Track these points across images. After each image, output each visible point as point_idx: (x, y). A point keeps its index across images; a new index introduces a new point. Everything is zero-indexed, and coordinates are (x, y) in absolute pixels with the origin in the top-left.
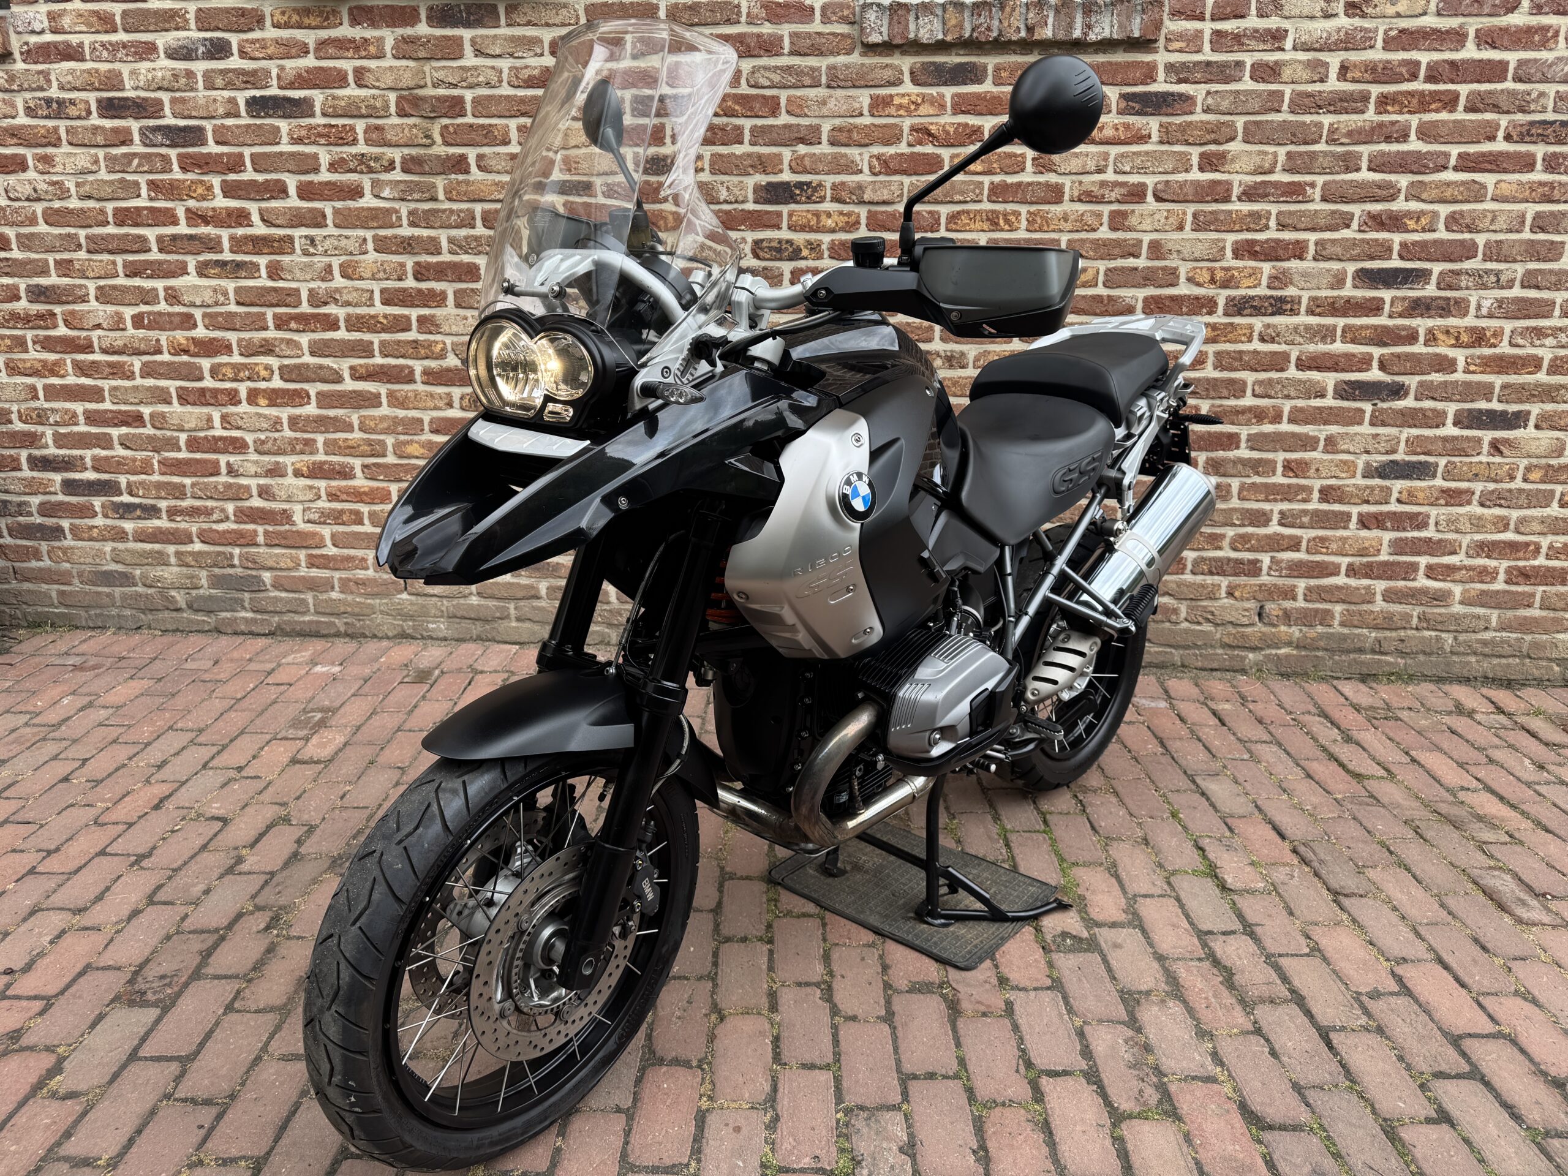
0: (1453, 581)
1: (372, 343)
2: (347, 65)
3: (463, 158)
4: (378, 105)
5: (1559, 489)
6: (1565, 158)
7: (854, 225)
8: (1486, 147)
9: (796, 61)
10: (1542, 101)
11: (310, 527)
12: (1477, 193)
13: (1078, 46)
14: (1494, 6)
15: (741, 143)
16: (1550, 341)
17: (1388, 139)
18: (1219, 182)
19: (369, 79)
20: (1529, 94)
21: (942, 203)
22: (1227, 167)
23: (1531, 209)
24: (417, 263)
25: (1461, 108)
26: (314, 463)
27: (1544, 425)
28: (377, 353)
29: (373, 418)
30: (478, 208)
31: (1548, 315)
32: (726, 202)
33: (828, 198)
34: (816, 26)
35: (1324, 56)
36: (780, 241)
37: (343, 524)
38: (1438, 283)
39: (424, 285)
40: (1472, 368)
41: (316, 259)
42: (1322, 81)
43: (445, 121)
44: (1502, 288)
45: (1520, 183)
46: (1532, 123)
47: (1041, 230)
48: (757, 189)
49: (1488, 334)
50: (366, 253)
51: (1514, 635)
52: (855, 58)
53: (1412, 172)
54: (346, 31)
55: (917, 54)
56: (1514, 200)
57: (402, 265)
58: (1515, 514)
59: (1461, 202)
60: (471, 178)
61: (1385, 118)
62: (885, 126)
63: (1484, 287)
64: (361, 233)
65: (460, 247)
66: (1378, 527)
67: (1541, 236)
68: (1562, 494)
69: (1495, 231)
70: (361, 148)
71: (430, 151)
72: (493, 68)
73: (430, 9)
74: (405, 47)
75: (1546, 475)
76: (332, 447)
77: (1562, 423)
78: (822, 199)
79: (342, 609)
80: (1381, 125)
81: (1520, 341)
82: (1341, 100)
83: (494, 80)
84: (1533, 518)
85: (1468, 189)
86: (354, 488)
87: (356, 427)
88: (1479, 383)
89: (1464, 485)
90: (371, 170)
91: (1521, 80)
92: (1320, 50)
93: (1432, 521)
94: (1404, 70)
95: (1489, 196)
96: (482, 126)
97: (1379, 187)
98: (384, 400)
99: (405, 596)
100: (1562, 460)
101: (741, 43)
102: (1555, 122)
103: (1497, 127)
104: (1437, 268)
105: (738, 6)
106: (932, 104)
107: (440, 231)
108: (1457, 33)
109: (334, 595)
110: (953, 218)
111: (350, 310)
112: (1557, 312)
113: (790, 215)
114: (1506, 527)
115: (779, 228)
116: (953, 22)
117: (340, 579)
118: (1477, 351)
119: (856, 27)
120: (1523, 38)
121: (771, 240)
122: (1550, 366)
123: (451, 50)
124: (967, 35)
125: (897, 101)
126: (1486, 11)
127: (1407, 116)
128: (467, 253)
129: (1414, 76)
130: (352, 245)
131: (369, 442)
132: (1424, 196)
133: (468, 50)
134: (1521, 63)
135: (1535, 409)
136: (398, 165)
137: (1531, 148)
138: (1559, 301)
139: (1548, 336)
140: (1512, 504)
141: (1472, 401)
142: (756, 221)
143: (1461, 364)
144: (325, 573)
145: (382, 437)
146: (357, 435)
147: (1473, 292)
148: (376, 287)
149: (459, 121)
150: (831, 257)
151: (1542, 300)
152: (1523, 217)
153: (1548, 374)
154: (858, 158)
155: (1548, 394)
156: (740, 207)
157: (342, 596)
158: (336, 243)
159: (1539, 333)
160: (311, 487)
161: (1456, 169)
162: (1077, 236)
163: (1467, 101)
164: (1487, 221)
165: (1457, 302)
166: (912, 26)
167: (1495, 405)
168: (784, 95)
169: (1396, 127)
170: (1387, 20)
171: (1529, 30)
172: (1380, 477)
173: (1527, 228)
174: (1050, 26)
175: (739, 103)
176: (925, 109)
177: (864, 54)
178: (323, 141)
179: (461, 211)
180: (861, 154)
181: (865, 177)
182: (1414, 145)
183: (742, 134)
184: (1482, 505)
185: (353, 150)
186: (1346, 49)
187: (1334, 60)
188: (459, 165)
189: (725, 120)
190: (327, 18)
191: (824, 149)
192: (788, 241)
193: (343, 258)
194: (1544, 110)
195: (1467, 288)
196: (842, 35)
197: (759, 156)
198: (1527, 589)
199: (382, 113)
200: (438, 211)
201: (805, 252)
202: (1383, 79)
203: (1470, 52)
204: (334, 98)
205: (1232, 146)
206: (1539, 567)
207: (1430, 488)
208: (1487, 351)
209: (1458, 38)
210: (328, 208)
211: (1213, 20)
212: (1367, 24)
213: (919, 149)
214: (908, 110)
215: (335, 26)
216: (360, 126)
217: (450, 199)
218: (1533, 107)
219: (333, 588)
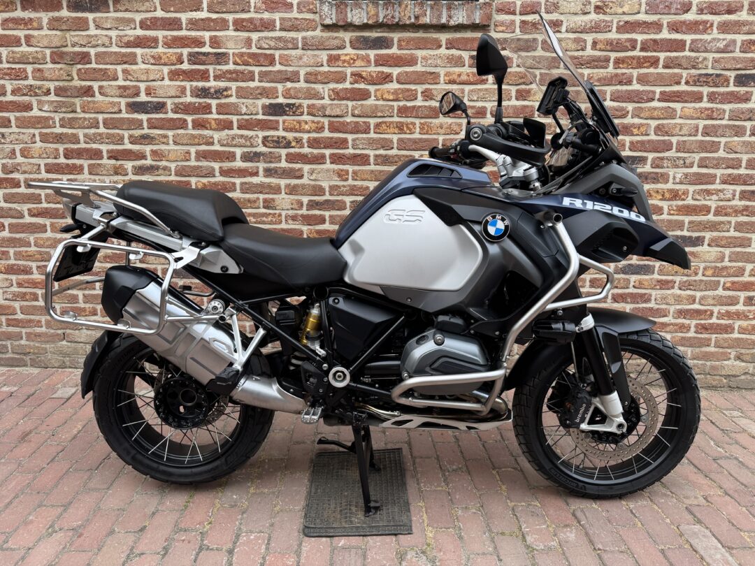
0: (666, 332)
1: (40, 195)
2: (21, 34)
3: (90, 88)
4: (40, 57)
5: (722, 280)
6: (718, 95)
7: (320, 129)
8: (675, 88)
9: (283, 34)
10: (705, 63)
11: (7, 303)
12: (671, 114)
13: (443, 28)
14: (677, 9)
15: (254, 80)
16: (715, 197)
17: (620, 83)
18: (527, 106)
19: (34, 41)
20: (698, 59)
21: (370, 117)
22: (531, 98)
23: (702, 123)
24: (66, 149)
25: (660, 66)
26: (8, 265)
27: (713, 244)
28: (43, 200)
29: (42, 239)
30: (101, 117)
31: (713, 183)
32: (245, 114)
33: (305, 113)
34: (295, 14)
35: (584, 36)
36: (278, 138)
37: (27, 300)
38: (652, 165)
39: (70, 162)
40: (672, 212)
41: (5, 146)
42: (582, 50)
43: (79, 66)
44: (687, 167)
45: (695, 109)
46: (700, 75)
47: (427, 134)
48: (264, 107)
49: (680, 193)
50: (35, 143)
51: (700, 362)
52: (318, 33)
53: (634, 102)
54: (19, 14)
55: (353, 31)
56: (692, 118)
57: (57, 150)
58: (698, 294)
59: (663, 119)
60: (96, 99)
61: (619, 71)
62: (336, 72)
63: (677, 166)
64: (32, 131)
65: (91, 140)
66: (623, 302)
67: (708, 138)
68: (724, 283)
69: (682, 135)
70: (31, 82)
71: (71, 84)
72: (106, 36)
73: (69, 1)
74: (55, 23)
75: (714, 273)
76: (18, 256)
77: (723, 243)
78: (302, 114)
79: (28, 350)
80: (616, 75)
81: (699, 198)
82: (594, 61)
83: (107, 43)
84: (709, 296)
85: (666, 111)
86: (32, 279)
87: (33, 244)
88: (676, 221)
89: (670, 278)
90: (36, 95)
91: (693, 51)
92: (581, 32)
93: (653, 298)
94: (628, 44)
95: (678, 116)
96: (101, 69)
97: (617, 110)
98: (49, 228)
99: (64, 343)
100: (723, 264)
101: (251, 23)
102: (713, 74)
103: (681, 77)
104: (651, 156)
105: (249, 2)
106: (363, 60)
107: (79, 130)
108: (657, 24)
109: (23, 342)
110: (378, 125)
111: (27, 176)
112: (718, 181)
113: (284, 122)
114: (694, 301)
115: (277, 129)
116: (373, 12)
117: (26, 333)
118: (674, 203)
119: (318, 15)
120: (693, 27)
121: (273, 136)
122: (715, 211)
123: (82, 25)
124: (381, 21)
125: (343, 58)
126: (673, 11)
127: (631, 70)
128: (94, 143)
129: (634, 48)
130: (26, 138)
131: (40, 253)
132: (641, 116)
133: (92, 25)
134: (693, 41)
135: (708, 235)
136: (52, 91)
137: (700, 89)
138: (718, 175)
139: (713, 194)
140: (696, 288)
141: (673, 230)
142: (263, 125)
143: (666, 210)
144: (18, 330)
145: (48, 250)
146: (33, 248)
147: (670, 169)
148: (42, 162)
149: (88, 66)
150: (309, 147)
151: (710, 174)
152: (697, 127)
153: (714, 216)
154: (321, 90)
155: (713, 227)
156: (254, 117)
157: (27, 343)
158: (17, 137)
159: (708, 192)
160: (7, 279)
161: (659, 100)
162: (448, 137)
163: (664, 62)
164: (678, 129)
165: (662, 175)
166: (349, 15)
167: (685, 233)
168: (277, 54)
169: (625, 77)
170: (618, 16)
171: (696, 23)
172: (623, 273)
173: (700, 134)
174: (428, 16)
175: (251, 58)
176: (359, 63)
177: (322, 31)
178: (7, 78)
179: (91, 118)
180: (323, 88)
181: (327, 101)
182: (635, 86)
183: (254, 75)
184: (680, 289)
185: (26, 83)
186: (596, 32)
187: (589, 38)
188: (88, 91)
189: (244, 67)
190: (7, 6)
191: (302, 84)
192: (283, 137)
193: (22, 146)
194: (706, 67)
195: (668, 167)
196: (309, 19)
197: (264, 88)
198: (706, 336)
199: (42, 61)
200: (77, 118)
201: (293, 144)
202: (617, 49)
203: (665, 34)
204: (13, 52)
205: (533, 86)
206: (713, 324)
207: (651, 279)
208: (680, 203)
209: (657, 26)
210: (12, 116)
211: (520, 14)
212: (607, 18)
213: (356, 86)
214: (349, 63)
215: (13, 11)
216: (29, 68)
217: (83, 112)
218: (700, 66)
219: (22, 338)
